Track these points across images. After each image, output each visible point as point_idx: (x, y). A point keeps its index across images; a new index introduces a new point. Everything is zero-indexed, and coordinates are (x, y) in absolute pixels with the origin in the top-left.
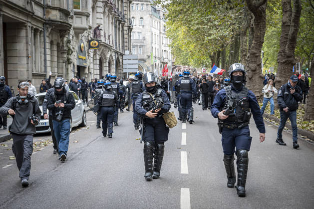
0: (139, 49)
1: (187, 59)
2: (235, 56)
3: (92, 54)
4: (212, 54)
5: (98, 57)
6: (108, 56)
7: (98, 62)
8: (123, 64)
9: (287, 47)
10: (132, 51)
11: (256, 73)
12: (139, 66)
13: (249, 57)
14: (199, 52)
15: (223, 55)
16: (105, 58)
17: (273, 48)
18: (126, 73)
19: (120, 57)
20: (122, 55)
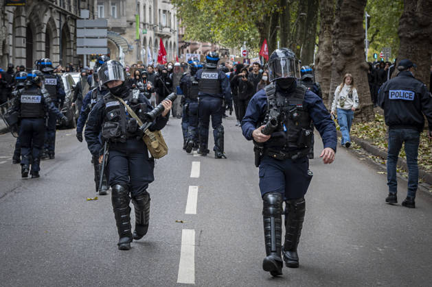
0: (111, 7)
1: (209, 28)
2: (308, 24)
3: (11, 17)
4: (262, 18)
5: (23, 23)
6: (46, 20)
7: (23, 32)
8: (75, 37)
9: (418, 5)
10: (97, 11)
11: (354, 60)
12: (109, 42)
13: (337, 25)
14: (233, 14)
15: (283, 21)
16: (40, 25)
17: (389, 8)
18: (81, 56)
19: (70, 23)
20: (74, 19)
